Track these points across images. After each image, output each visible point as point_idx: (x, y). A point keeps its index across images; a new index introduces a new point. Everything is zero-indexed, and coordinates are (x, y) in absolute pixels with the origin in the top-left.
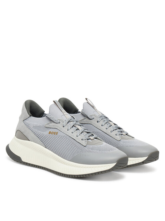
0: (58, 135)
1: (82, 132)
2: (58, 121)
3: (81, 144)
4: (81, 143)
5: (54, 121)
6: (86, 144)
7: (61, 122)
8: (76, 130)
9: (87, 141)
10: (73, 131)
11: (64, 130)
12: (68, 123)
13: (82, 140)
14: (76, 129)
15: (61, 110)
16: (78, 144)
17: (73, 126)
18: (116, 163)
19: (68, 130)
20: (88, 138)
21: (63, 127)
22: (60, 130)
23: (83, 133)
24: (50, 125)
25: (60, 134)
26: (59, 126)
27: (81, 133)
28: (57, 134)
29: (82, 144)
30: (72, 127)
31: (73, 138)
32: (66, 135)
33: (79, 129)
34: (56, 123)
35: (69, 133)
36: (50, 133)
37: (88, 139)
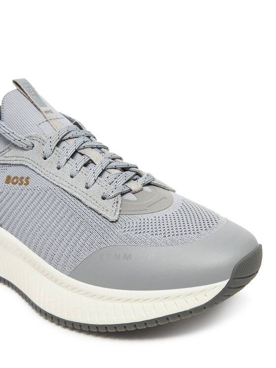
0: (29, 187)
1: (104, 171)
2: (28, 142)
3: (100, 214)
4: (100, 212)
5: (16, 143)
6: (118, 213)
7: (36, 143)
8: (86, 165)
9: (120, 202)
10: (74, 172)
11: (48, 168)
12: (58, 145)
13: (104, 198)
14: (83, 163)
15: (36, 106)
16: (92, 214)
17: (76, 152)
18: (228, 281)
19: (59, 168)
20: (121, 189)
21: (45, 159)
22: (37, 170)
23: (106, 174)
24: (7, 155)
25: (34, 181)
26: (32, 157)
27: (100, 175)
28: (27, 183)
29: (104, 213)
30: (73, 156)
31: (74, 194)
32: (52, 186)
33: (93, 162)
34: (22, 149)
35: (62, 178)
36: (8, 180)
37: (122, 194)
